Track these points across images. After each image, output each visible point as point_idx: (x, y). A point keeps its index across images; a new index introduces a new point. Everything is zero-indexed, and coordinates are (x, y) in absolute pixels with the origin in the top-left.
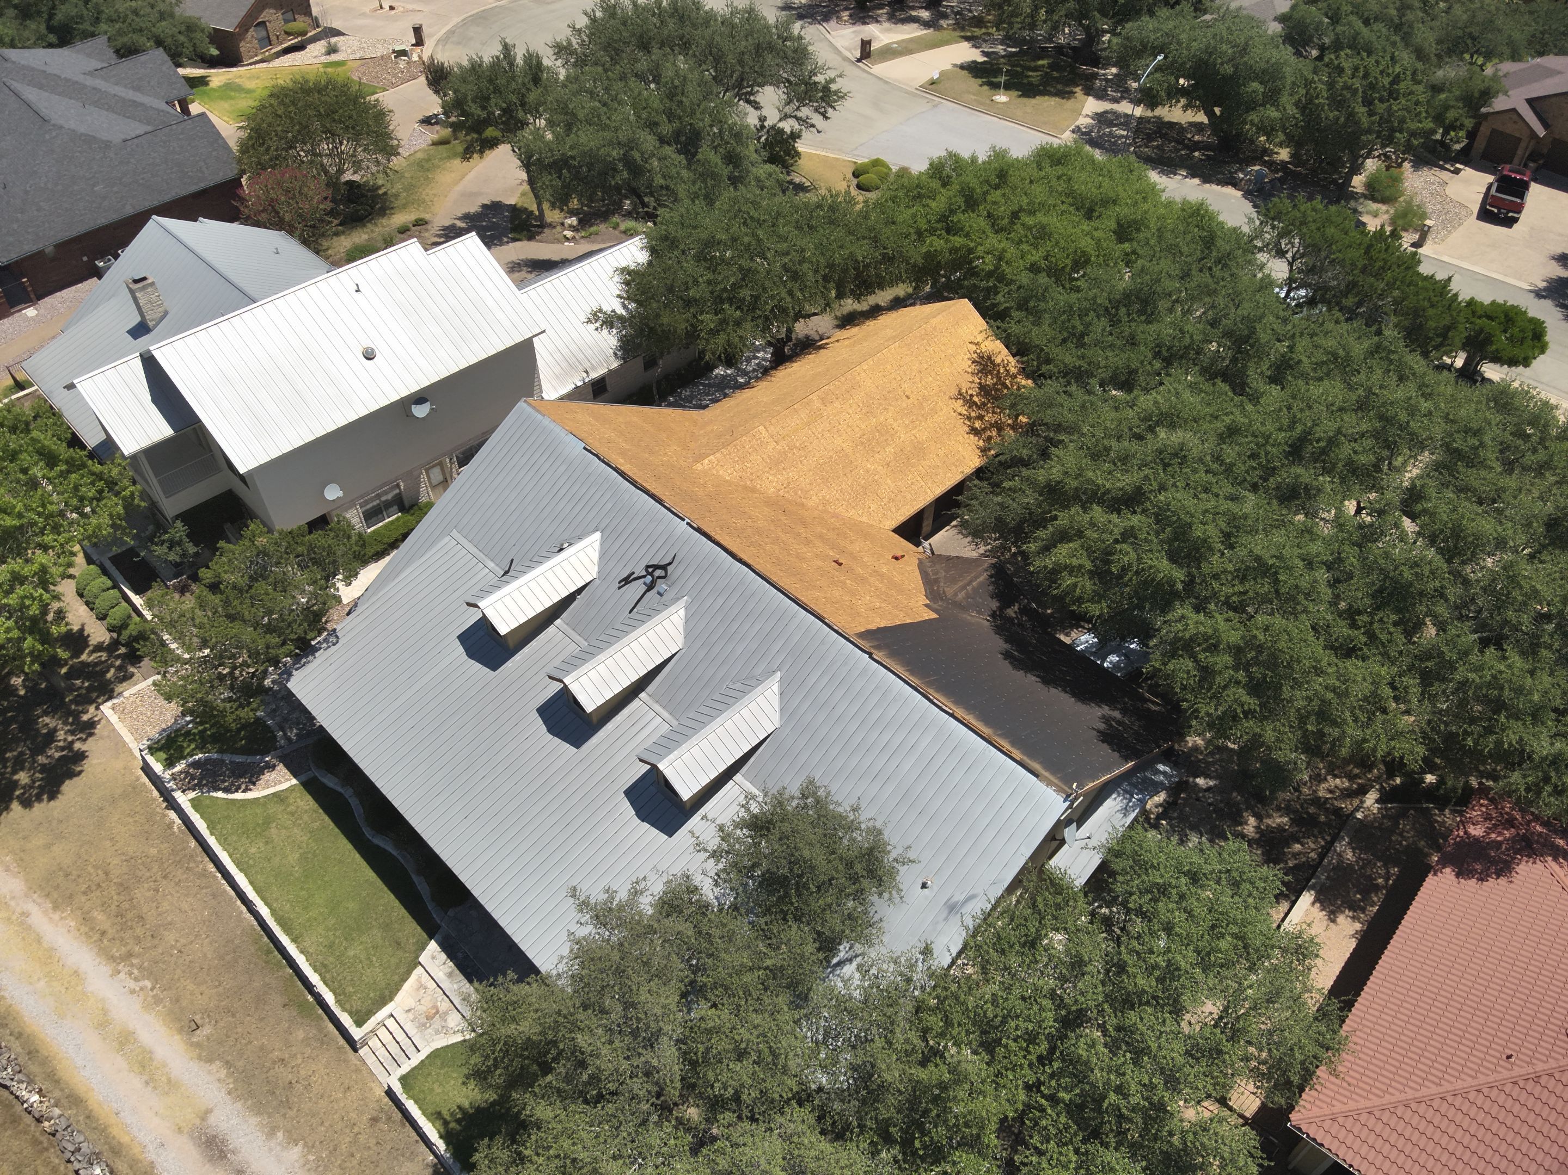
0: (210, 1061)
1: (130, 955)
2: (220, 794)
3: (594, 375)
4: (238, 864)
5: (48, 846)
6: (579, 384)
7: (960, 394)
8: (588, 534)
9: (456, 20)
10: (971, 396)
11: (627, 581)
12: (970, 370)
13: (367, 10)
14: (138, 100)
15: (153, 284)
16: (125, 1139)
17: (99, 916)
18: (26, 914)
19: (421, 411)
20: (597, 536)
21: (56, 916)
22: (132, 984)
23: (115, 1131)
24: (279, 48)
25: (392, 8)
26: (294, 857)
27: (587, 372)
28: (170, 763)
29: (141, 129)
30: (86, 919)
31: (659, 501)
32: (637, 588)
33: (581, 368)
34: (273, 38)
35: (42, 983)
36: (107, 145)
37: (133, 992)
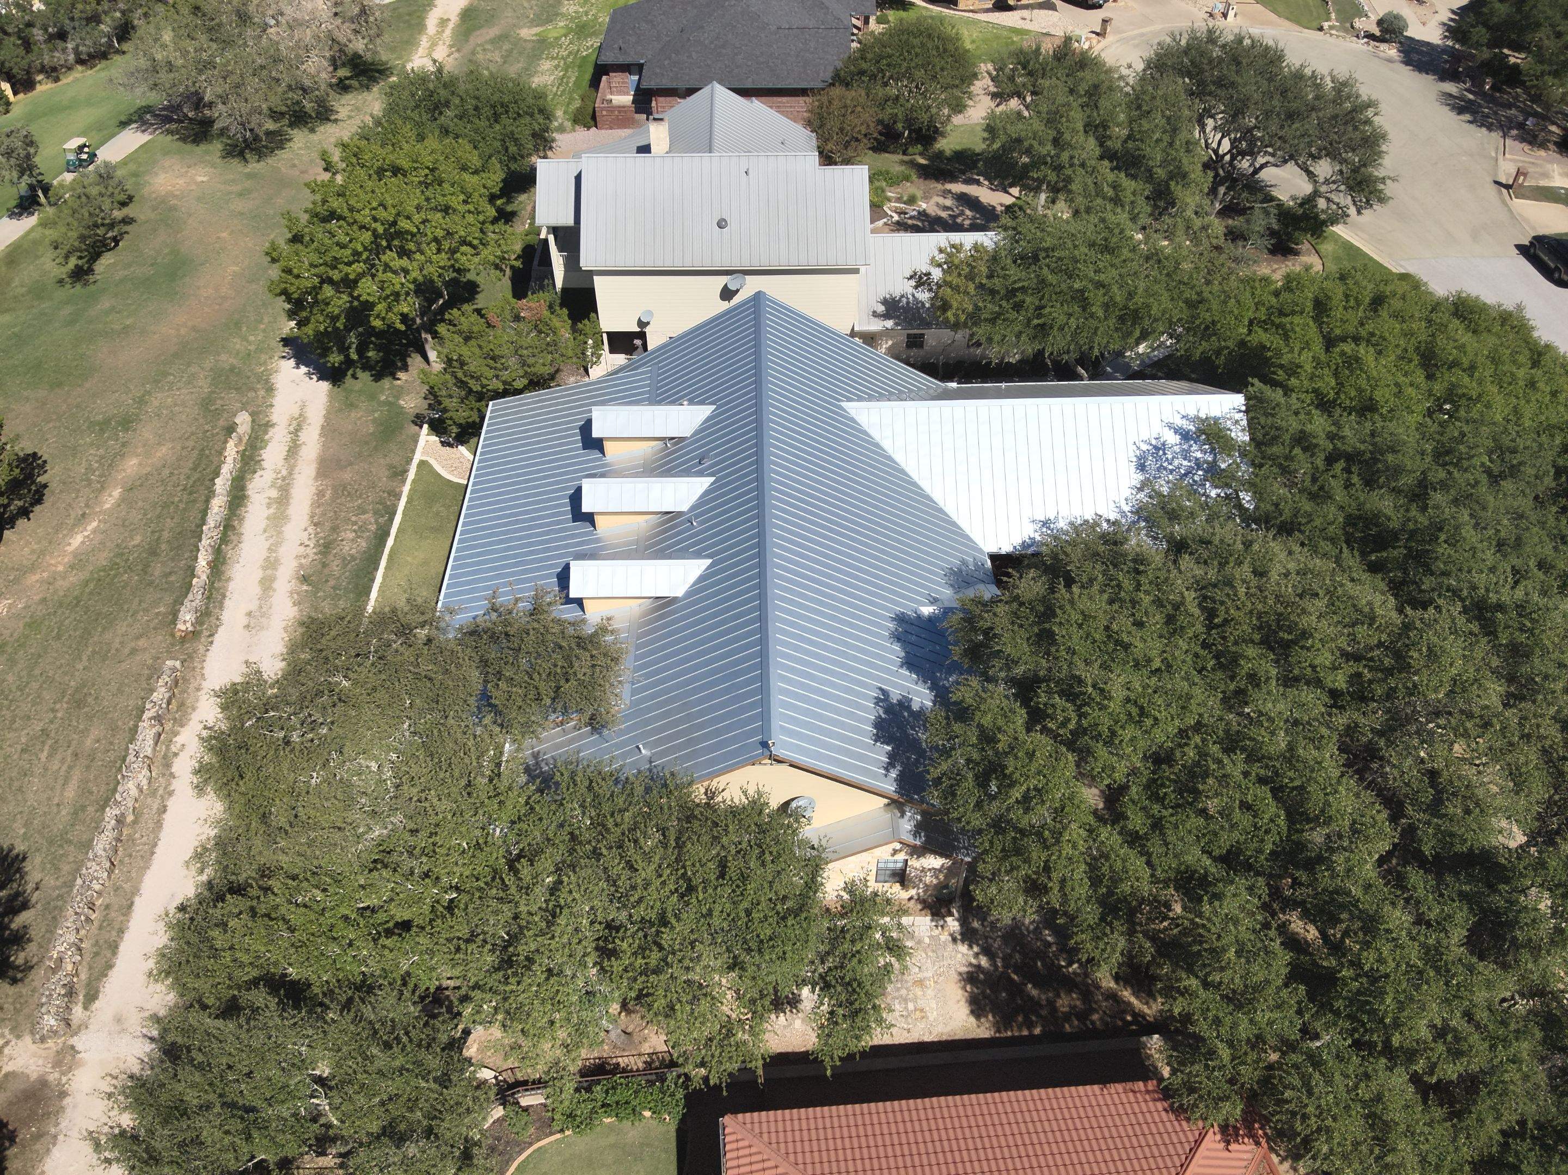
8: (706, 404)
14: (827, 4)
20: (711, 408)
22: (305, 541)
29: (812, 23)
36: (765, 26)
37: (302, 544)
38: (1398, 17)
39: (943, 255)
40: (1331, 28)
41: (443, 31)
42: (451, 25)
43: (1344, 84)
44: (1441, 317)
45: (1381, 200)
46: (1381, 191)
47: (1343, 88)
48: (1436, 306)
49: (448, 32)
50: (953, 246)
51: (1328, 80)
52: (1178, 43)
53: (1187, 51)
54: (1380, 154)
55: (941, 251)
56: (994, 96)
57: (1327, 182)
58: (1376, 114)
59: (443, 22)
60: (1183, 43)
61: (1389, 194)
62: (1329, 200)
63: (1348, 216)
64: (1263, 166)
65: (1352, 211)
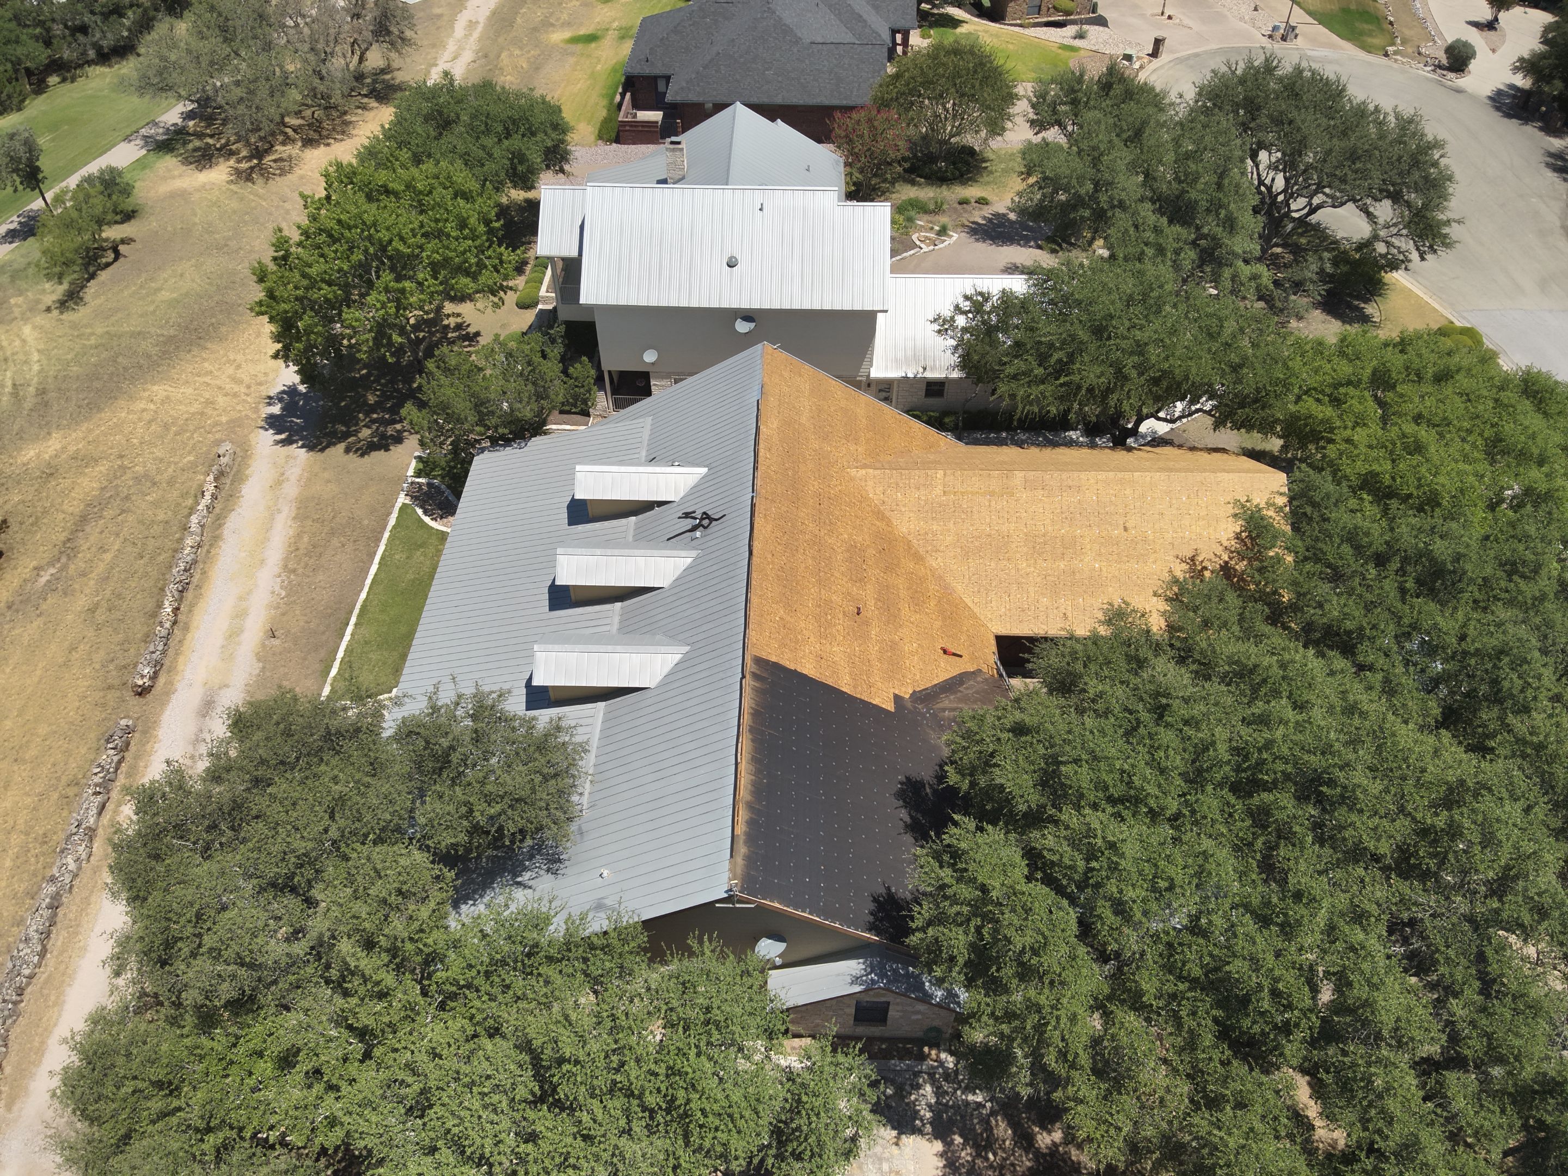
0: (259, 660)
1: (294, 571)
2: (420, 511)
3: (929, 375)
4: (382, 558)
5: (329, 481)
6: (910, 375)
7: (1193, 559)
8: (698, 465)
9: (1214, 46)
10: (1205, 568)
11: (687, 515)
12: (1226, 543)
13: (1149, 12)
14: (865, 16)
15: (682, 150)
16: (180, 667)
17: (306, 539)
18: (279, 511)
19: (742, 327)
20: (704, 470)
21: (289, 523)
22: (277, 589)
23: (181, 659)
24: (1045, 19)
25: (1170, 17)
26: (410, 576)
27: (925, 369)
28: (418, 474)
29: (848, 38)
30: (299, 536)
31: (755, 468)
32: (689, 523)
33: (922, 364)
34: (1044, 9)
35: (244, 554)
36: (797, 41)
37: (273, 593)
38: (1466, 45)
39: (968, 303)
40: (1396, 53)
41: (471, 35)
42: (480, 28)
43: (1410, 121)
44: (1509, 396)
45: (1448, 245)
46: (1446, 236)
47: (1407, 125)
48: (1505, 383)
49: (476, 34)
50: (981, 294)
51: (1391, 118)
52: (1234, 73)
53: (1242, 81)
54: (1444, 197)
55: (967, 298)
56: (1032, 123)
57: (1386, 226)
58: (1441, 156)
59: (472, 25)
60: (1239, 72)
61: (1454, 238)
62: (1388, 244)
63: (1410, 261)
64: (1319, 207)
65: (1415, 256)
